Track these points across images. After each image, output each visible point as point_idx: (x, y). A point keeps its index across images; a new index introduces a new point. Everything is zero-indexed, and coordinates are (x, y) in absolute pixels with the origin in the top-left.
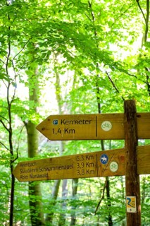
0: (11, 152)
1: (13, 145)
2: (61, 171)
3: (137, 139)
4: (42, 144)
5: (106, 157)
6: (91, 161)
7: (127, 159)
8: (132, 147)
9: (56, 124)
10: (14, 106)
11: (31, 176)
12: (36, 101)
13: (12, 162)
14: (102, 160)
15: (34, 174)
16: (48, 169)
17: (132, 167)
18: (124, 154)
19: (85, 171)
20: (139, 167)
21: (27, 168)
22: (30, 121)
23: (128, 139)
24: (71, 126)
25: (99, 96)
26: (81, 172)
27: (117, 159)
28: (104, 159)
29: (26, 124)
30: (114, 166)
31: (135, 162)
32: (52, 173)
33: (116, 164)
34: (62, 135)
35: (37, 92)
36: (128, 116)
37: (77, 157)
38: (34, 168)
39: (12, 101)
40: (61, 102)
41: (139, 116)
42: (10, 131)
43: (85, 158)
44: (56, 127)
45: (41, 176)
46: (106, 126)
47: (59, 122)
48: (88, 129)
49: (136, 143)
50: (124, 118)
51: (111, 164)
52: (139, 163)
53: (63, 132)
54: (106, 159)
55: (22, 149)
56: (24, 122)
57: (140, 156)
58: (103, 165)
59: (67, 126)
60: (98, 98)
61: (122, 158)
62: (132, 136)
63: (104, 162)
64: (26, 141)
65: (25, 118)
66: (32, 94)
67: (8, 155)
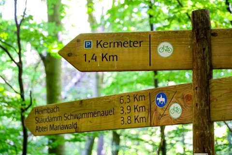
0: (22, 97)
1: (25, 89)
2: (97, 120)
3: (212, 68)
4: (67, 88)
5: (164, 96)
6: (141, 103)
7: (195, 99)
8: (204, 81)
9: (90, 46)
10: (25, 30)
11: (52, 127)
12: (58, 23)
13: (23, 111)
14: (157, 102)
15: (57, 123)
16: (76, 117)
17: (203, 111)
18: (191, 92)
19: (133, 119)
20: (213, 110)
21: (45, 115)
22: (49, 54)
23: (197, 69)
24: (112, 51)
25: (152, 13)
26: (126, 120)
27: (180, 100)
28: (161, 99)
29: (43, 58)
30: (175, 110)
31: (208, 102)
32: (84, 123)
33: (179, 107)
34: (99, 63)
35: (58, 9)
36: (197, 34)
37: (121, 97)
38: (56, 115)
39: (23, 20)
40: (95, 25)
41: (214, 34)
42: (20, 65)
43: (132, 99)
44: (89, 52)
45: (66, 127)
46: (165, 50)
47: (93, 44)
48: (138, 54)
49: (210, 76)
50: (192, 38)
51: (172, 107)
52: (213, 104)
53: (99, 59)
54: (163, 100)
55: (38, 95)
56: (41, 55)
57: (215, 94)
58: (159, 109)
59: (105, 51)
60: (151, 16)
61: (188, 98)
62: (204, 63)
63: (161, 105)
64: (44, 83)
65: (41, 49)
66: (52, 12)
67: (17, 101)
